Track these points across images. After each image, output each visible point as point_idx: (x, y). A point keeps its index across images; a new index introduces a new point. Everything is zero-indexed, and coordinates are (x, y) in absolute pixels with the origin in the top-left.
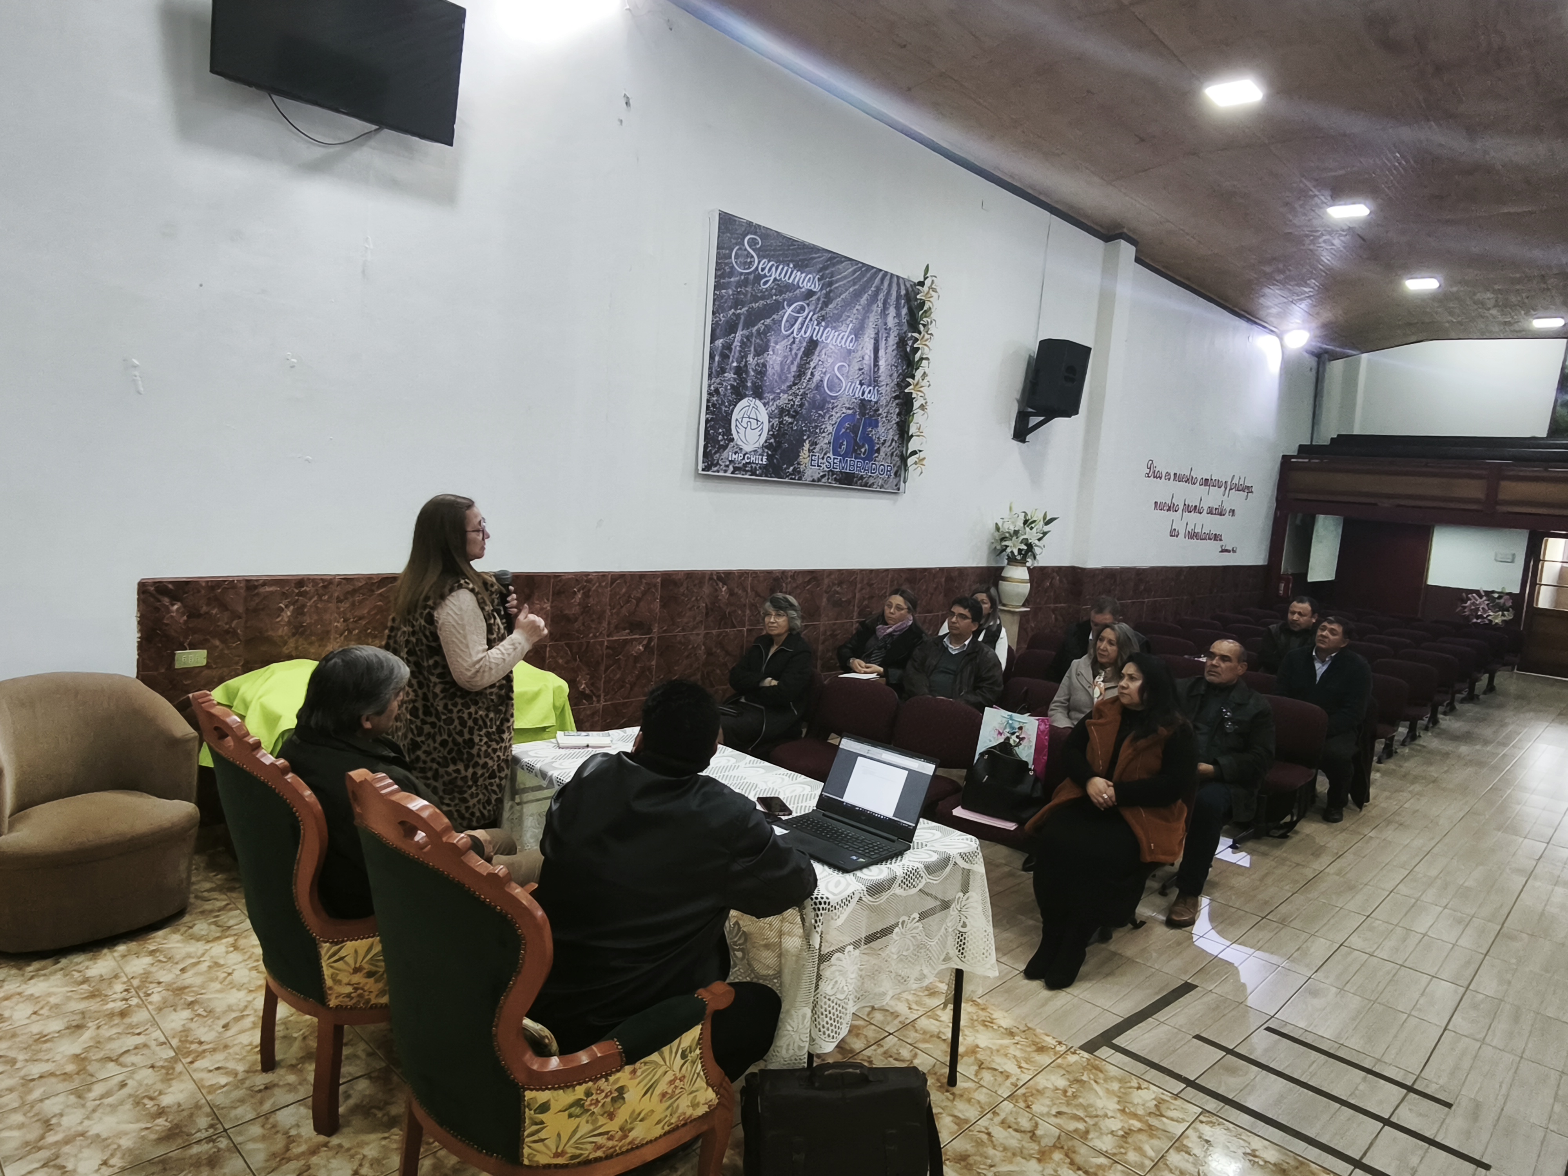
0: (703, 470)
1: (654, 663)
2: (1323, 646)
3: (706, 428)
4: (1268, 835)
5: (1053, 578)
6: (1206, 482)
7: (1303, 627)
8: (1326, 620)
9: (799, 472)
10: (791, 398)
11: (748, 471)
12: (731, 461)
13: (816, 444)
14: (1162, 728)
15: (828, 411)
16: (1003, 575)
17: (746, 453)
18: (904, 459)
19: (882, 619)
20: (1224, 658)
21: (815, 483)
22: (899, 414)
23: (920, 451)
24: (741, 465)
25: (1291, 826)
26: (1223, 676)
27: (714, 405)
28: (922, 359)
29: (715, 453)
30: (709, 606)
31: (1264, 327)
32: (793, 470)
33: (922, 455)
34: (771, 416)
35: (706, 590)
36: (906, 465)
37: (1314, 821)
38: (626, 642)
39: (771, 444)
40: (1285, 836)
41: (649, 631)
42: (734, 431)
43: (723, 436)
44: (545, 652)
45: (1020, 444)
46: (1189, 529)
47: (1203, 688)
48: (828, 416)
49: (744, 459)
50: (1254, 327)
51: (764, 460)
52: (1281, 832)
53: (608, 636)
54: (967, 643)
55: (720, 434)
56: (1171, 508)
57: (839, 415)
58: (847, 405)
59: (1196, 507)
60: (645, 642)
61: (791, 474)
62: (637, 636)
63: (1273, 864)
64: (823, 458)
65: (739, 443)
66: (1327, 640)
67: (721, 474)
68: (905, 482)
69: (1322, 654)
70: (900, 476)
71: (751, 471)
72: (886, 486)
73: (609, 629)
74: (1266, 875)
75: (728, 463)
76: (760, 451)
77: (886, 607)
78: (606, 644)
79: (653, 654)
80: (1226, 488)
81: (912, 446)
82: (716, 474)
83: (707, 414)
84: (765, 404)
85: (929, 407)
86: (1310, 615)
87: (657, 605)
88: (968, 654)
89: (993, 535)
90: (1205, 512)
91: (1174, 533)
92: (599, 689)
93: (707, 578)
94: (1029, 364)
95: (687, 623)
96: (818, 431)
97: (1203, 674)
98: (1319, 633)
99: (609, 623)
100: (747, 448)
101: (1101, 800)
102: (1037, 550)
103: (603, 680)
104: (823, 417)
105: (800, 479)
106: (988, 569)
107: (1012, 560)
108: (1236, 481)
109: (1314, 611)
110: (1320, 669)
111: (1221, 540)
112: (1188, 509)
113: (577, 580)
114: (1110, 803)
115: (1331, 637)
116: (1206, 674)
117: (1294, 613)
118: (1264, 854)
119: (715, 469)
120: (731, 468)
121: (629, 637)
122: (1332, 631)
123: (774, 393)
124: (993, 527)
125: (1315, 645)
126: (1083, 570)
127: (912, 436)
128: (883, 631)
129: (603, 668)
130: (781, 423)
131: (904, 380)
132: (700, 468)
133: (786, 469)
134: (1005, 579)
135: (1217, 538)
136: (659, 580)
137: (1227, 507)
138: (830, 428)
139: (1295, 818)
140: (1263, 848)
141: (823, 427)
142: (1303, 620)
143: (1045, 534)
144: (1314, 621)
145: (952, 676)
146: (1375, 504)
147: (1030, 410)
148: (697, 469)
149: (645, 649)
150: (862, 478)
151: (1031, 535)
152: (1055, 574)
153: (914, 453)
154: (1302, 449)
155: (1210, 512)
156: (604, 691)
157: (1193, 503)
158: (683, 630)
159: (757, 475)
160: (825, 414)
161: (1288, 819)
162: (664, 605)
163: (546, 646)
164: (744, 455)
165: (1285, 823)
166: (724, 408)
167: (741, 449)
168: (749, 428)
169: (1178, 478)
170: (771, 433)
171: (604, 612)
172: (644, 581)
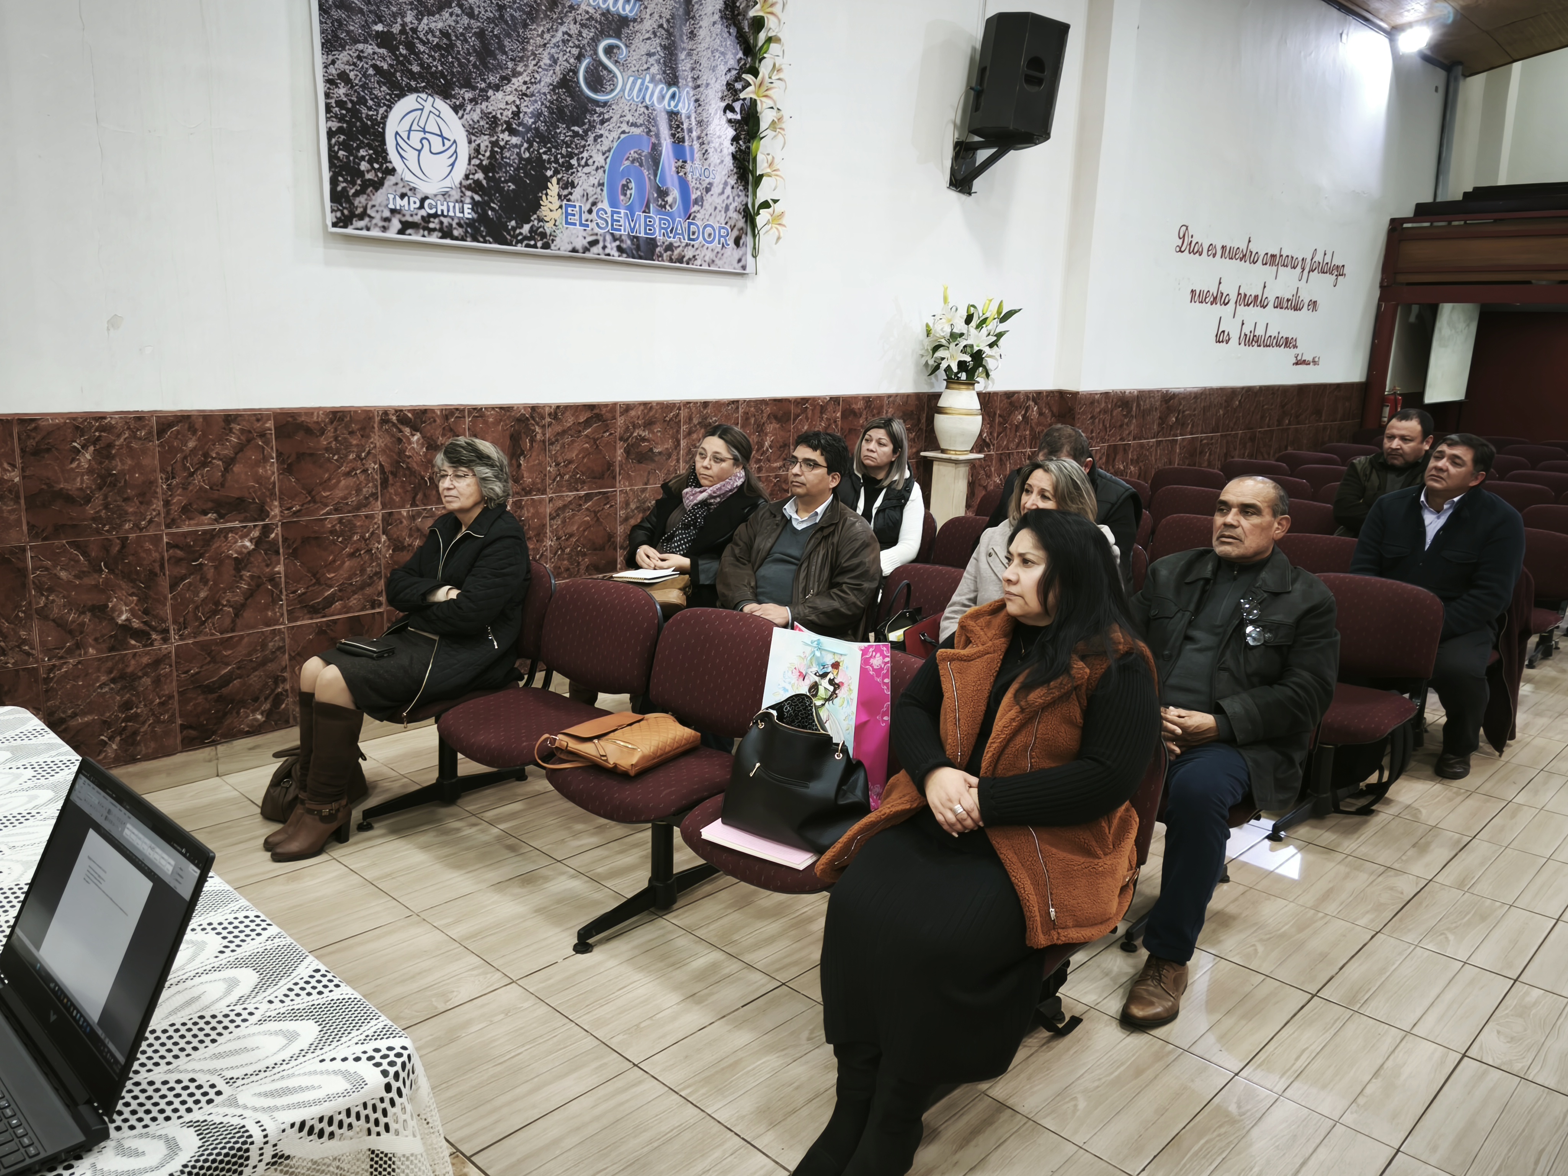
0: (335, 225)
1: (280, 568)
2: (1437, 485)
3: (330, 148)
4: (1338, 811)
5: (1027, 409)
6: (1272, 260)
7: (1410, 459)
8: (1444, 441)
9: (543, 235)
10: (510, 99)
11: (434, 230)
12: (393, 211)
13: (573, 185)
14: (1081, 664)
15: (592, 127)
16: (940, 404)
17: (426, 198)
18: (749, 216)
19: (693, 480)
20: (1247, 509)
21: (577, 256)
22: (735, 139)
23: (775, 201)
24: (417, 219)
25: (1379, 792)
26: (1247, 543)
27: (340, 104)
28: (769, 40)
29: (357, 194)
30: (388, 468)
31: (1367, 20)
32: (531, 230)
33: (778, 208)
34: (472, 132)
35: (378, 440)
36: (753, 226)
37: (1417, 777)
38: (209, 537)
39: (477, 182)
40: (1367, 812)
41: (262, 513)
42: (393, 155)
43: (370, 162)
44: (24, 560)
45: (963, 197)
46: (1247, 330)
47: (1208, 569)
48: (591, 137)
49: (422, 207)
50: (1350, 18)
51: (466, 211)
52: (1362, 802)
53: (168, 526)
54: (820, 510)
55: (363, 158)
56: (1219, 299)
57: (615, 134)
58: (629, 117)
59: (1256, 297)
60: (256, 534)
61: (526, 238)
62: (237, 524)
63: (1342, 869)
64: (590, 211)
65: (408, 177)
66: (1444, 475)
67: (375, 233)
68: (755, 256)
69: (1436, 501)
70: (745, 245)
71: (441, 230)
72: (717, 261)
73: (168, 513)
74: (1327, 896)
75: (387, 214)
76: (456, 195)
77: (698, 458)
78: (165, 540)
79: (277, 553)
80: (1303, 269)
81: (764, 193)
82: (364, 233)
83: (328, 119)
84: (456, 109)
85: (787, 124)
86: (1419, 439)
87: (272, 470)
88: (822, 529)
89: (921, 342)
90: (1271, 305)
91: (1221, 338)
92: (164, 621)
93: (377, 419)
94: (972, 60)
95: (345, 498)
96: (574, 162)
97: (1211, 545)
98: (1432, 463)
99: (167, 503)
100: (425, 188)
101: (951, 817)
102: (990, 363)
103: (169, 603)
104: (584, 137)
105: (546, 246)
106: (918, 396)
107: (952, 380)
108: (1319, 258)
109: (1425, 434)
110: (1433, 523)
111: (1295, 347)
112: (1245, 300)
113: (77, 428)
114: (969, 822)
115: (1453, 470)
116: (1215, 542)
117: (1392, 437)
118: (1329, 850)
119: (361, 224)
120: (396, 224)
121: (218, 527)
122: (1455, 460)
123: (474, 88)
124: (921, 332)
125: (1424, 485)
126: (1075, 394)
127: (761, 176)
128: (692, 497)
129: (164, 583)
130: (495, 144)
131: (738, 78)
132: (330, 224)
133: (514, 229)
134: (941, 411)
135: (1288, 343)
136: (270, 424)
137: (1305, 297)
138: (599, 159)
139: (1385, 778)
140: (1327, 837)
141: (585, 155)
142: (1407, 447)
143: (999, 336)
144: (1427, 447)
145: (794, 567)
146: (1529, 282)
147: (977, 139)
148: (325, 226)
149: (257, 545)
150: (670, 247)
151: (978, 339)
152: (1031, 403)
153: (766, 205)
154: (1422, 210)
155: (1279, 304)
156: (175, 622)
157: (1253, 290)
158: (337, 510)
159: (456, 239)
160: (586, 132)
161: (1373, 778)
162: (288, 467)
163: (23, 549)
164: (423, 200)
165: (1368, 786)
166: (364, 111)
167: (413, 189)
168: (426, 150)
169: (1229, 253)
170: (476, 162)
171: (152, 483)
172: (236, 427)
